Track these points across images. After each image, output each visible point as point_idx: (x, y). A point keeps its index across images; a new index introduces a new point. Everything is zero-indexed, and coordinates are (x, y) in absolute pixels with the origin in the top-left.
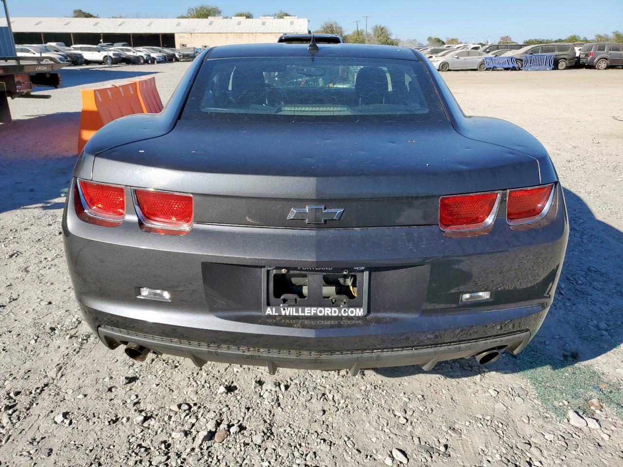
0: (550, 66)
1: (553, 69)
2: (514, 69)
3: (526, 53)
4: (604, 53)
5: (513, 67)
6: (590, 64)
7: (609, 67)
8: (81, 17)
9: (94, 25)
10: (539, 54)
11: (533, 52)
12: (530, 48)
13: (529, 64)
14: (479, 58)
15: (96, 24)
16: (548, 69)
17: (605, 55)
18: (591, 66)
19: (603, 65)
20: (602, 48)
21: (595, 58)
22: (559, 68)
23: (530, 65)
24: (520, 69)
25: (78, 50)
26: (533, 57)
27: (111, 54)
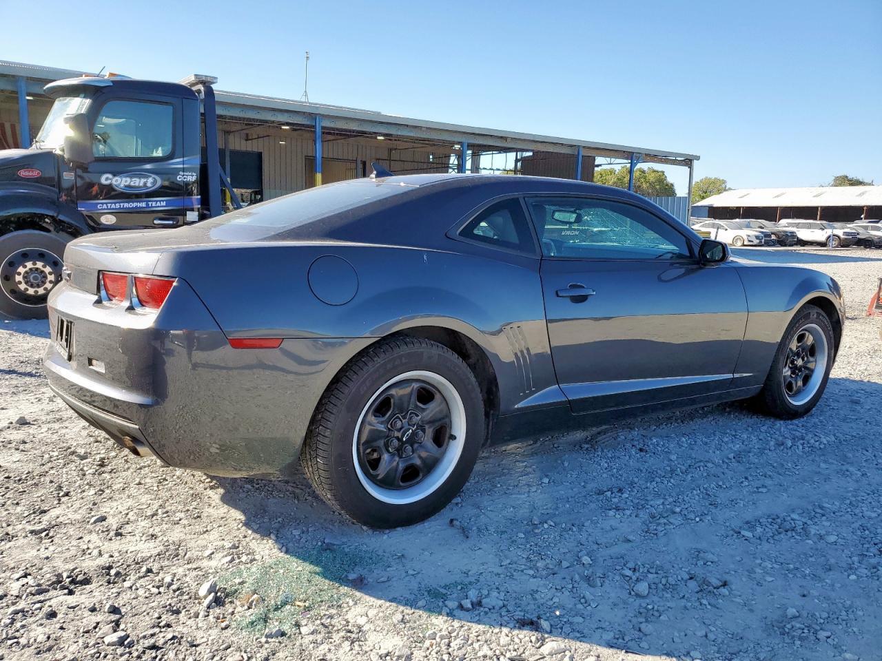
8: (844, 185)
9: (857, 196)
15: (862, 194)
25: (793, 227)
27: (840, 232)
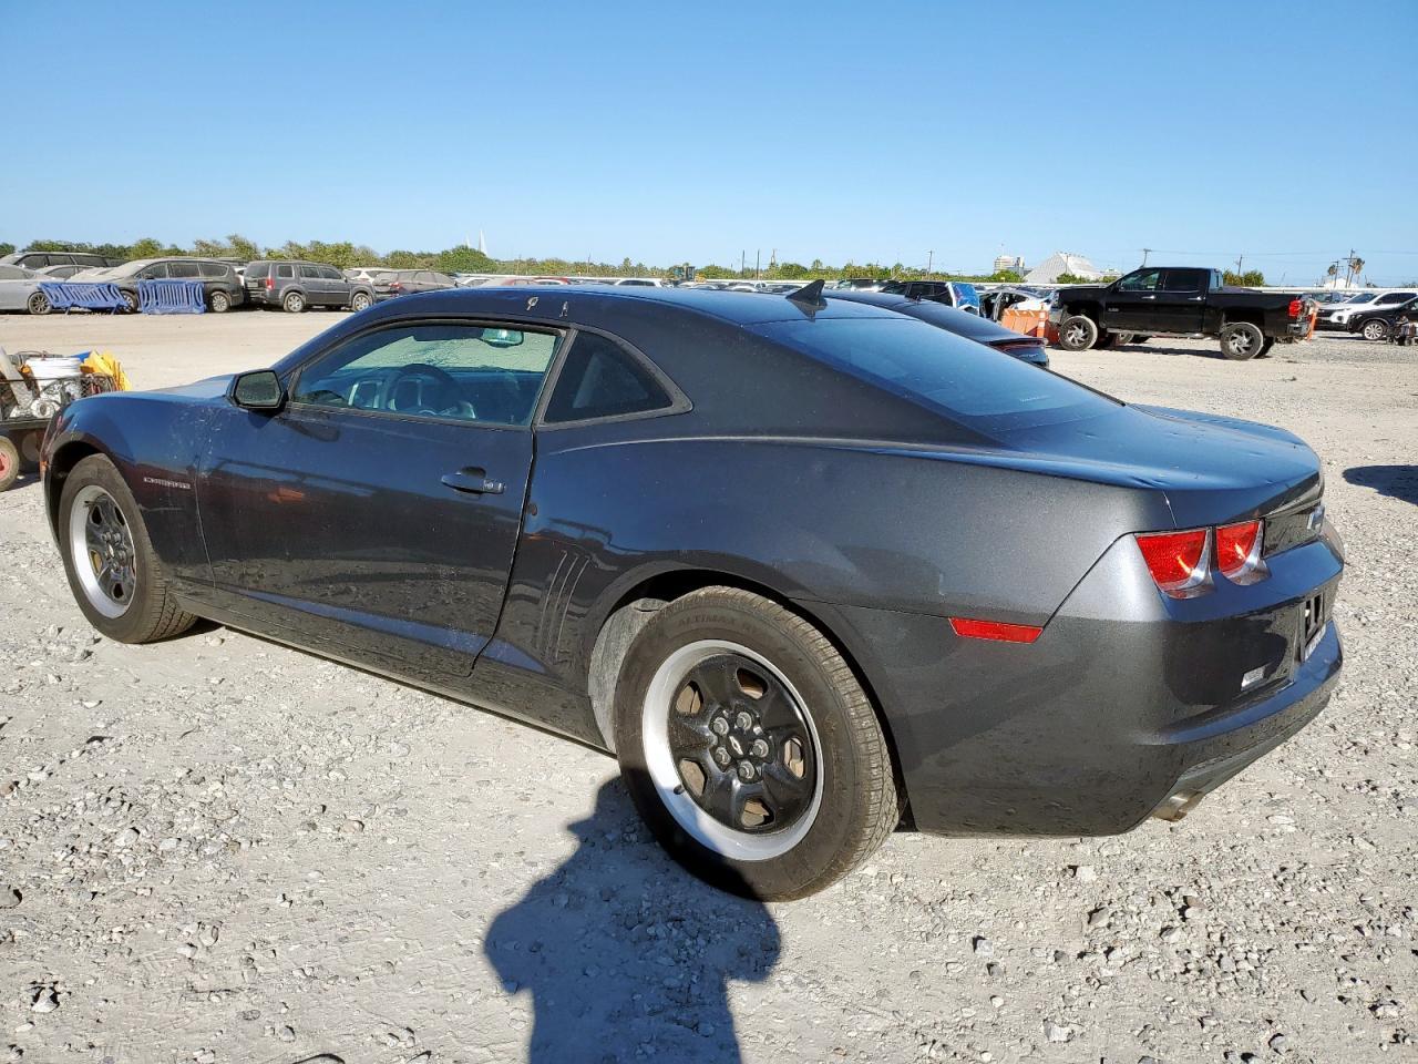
0: (198, 305)
1: (206, 311)
2: (120, 311)
3: (138, 275)
4: (291, 281)
5: (119, 306)
6: (272, 302)
7: (307, 308)
10: (168, 279)
11: (153, 273)
12: (143, 265)
13: (153, 301)
14: (26, 284)
16: (195, 310)
17: (295, 286)
18: (274, 306)
19: (296, 304)
20: (286, 272)
21: (278, 291)
22: (216, 308)
23: (155, 302)
24: (134, 311)
26: (159, 286)
